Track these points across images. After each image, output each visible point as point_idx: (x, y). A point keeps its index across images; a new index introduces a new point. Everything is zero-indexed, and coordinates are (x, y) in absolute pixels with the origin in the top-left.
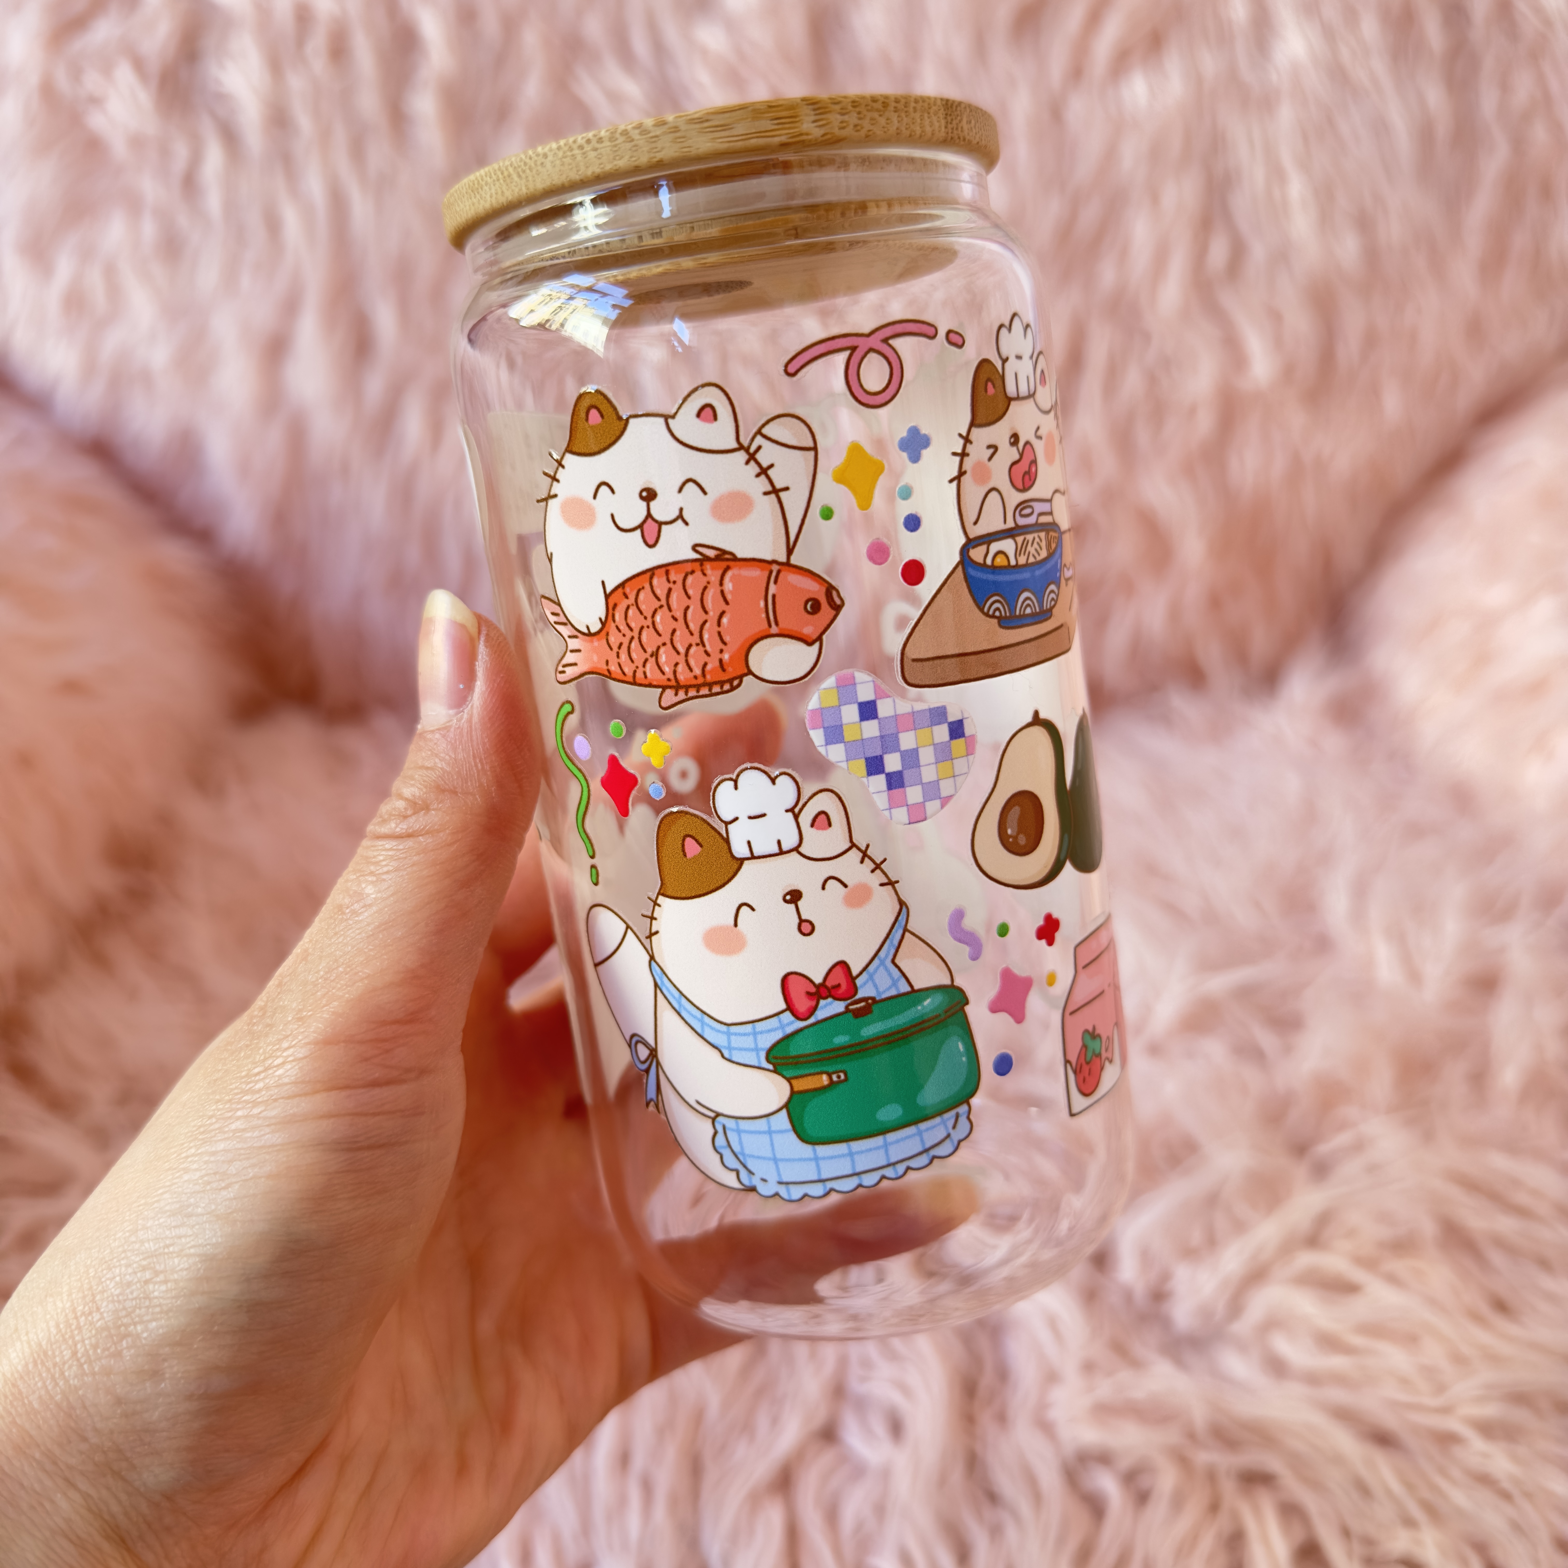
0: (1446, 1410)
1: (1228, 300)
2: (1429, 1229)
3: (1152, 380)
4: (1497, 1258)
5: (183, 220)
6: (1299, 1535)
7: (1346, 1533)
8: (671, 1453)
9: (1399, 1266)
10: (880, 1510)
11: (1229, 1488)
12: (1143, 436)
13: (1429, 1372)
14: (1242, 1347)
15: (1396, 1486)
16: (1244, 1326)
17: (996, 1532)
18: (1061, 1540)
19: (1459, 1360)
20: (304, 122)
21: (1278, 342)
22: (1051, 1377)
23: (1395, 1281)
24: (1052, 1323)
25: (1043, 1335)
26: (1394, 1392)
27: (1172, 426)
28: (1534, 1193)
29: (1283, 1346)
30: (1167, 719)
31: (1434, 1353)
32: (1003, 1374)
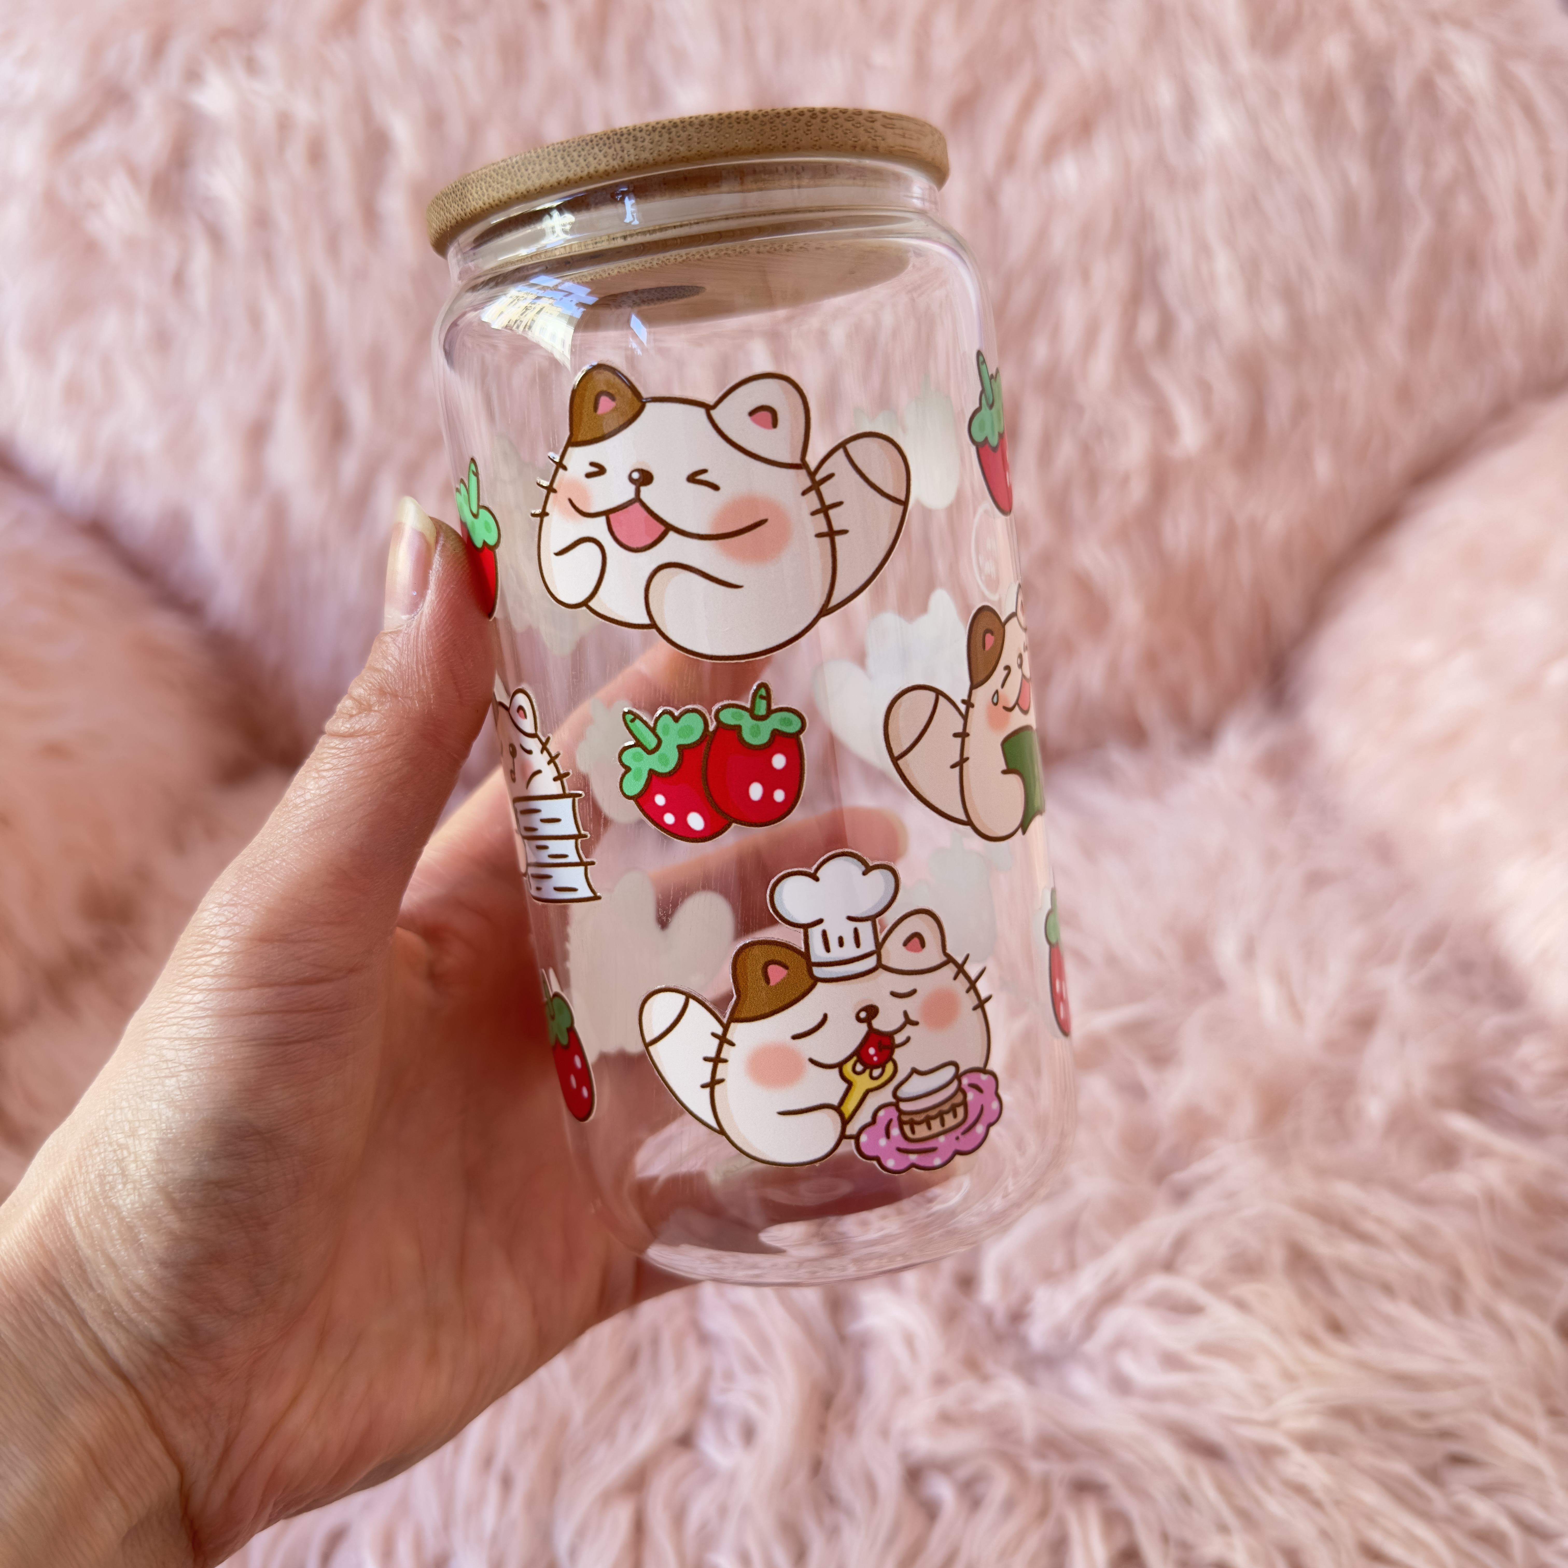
0: (1272, 1424)
1: (1159, 373)
2: (1277, 1256)
3: (1086, 450)
4: (1340, 1282)
5: (172, 314)
6: (1120, 1539)
7: (1165, 1538)
8: (533, 1456)
9: (1247, 1290)
10: (723, 1511)
11: (1059, 1495)
12: (1078, 503)
13: (1261, 1388)
14: (1091, 1366)
15: (1212, 1493)
16: (1094, 1346)
17: (833, 1533)
18: (890, 1541)
19: (1289, 1377)
20: (284, 221)
21: (1207, 409)
22: (903, 1390)
23: (1241, 1305)
24: (909, 1341)
25: (899, 1350)
26: (1226, 1407)
27: (1107, 494)
28: (1380, 1221)
29: (1128, 1364)
30: (1107, 774)
31: (1267, 1371)
32: (860, 1387)
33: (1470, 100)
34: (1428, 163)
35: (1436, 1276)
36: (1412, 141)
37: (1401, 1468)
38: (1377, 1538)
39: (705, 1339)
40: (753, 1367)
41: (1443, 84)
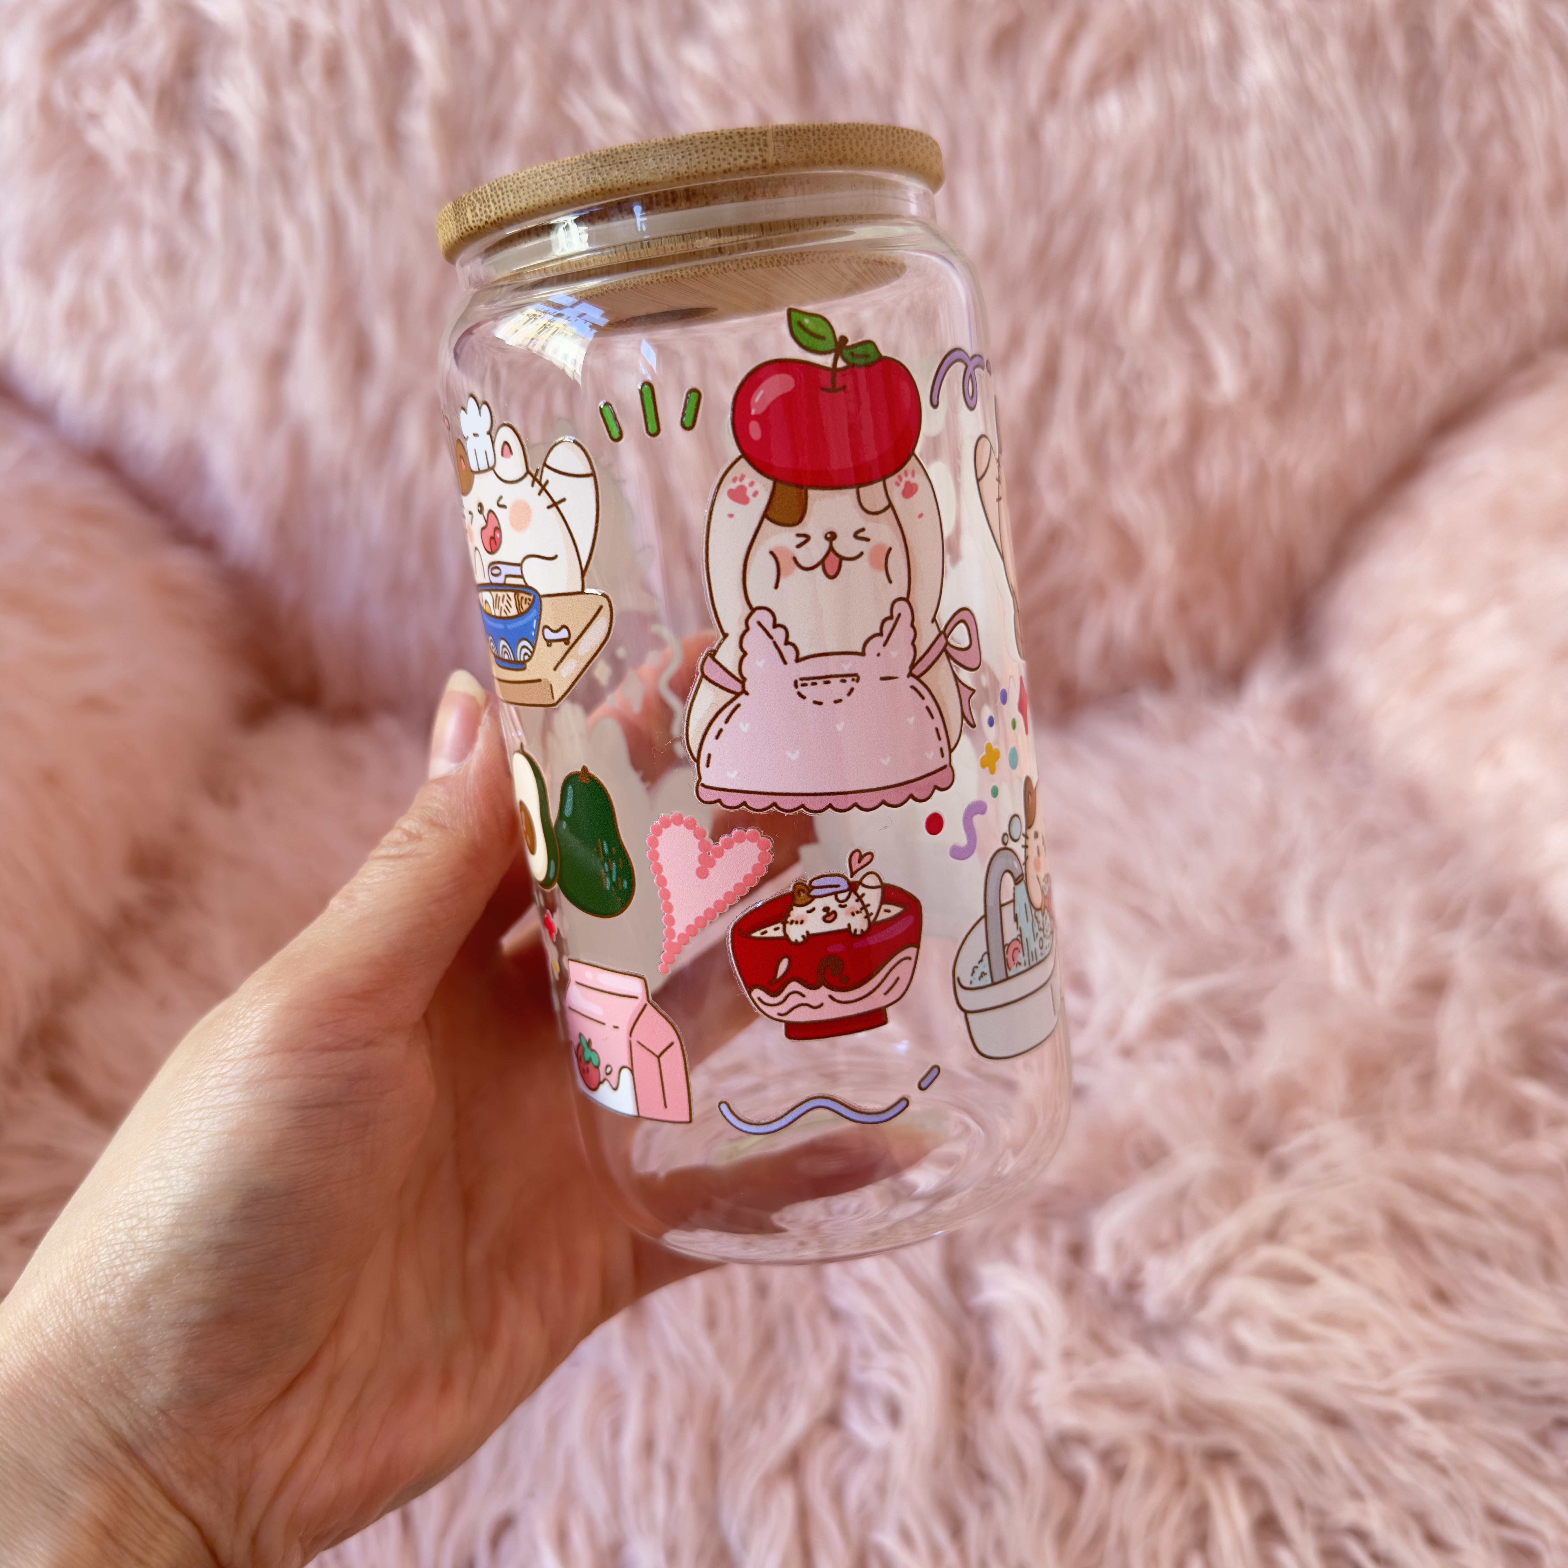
0: (1390, 1393)
1: (1197, 316)
2: (1377, 1224)
3: (1124, 394)
4: (1439, 1251)
5: (183, 236)
6: (1258, 1507)
7: (1300, 1505)
8: (691, 1440)
9: (1350, 1259)
10: (882, 1489)
11: (1195, 1465)
12: (1115, 448)
13: (1377, 1358)
14: (1207, 1334)
15: (1345, 1463)
16: (1208, 1315)
17: (986, 1508)
18: (1045, 1515)
19: (1403, 1346)
20: (301, 141)
21: (1245, 358)
22: (1034, 1365)
23: (1345, 1272)
24: (1035, 1314)
25: (1027, 1325)
26: (1344, 1376)
27: (1142, 438)
28: (1474, 1191)
29: (1244, 1333)
31: (1380, 1340)
32: (991, 1361)
33: (1507, 43)
34: (1465, 106)
35: (1528, 1243)
36: (1450, 84)
37: (1515, 1433)
38: (1502, 1503)
39: (836, 1316)
40: (888, 1345)
41: (1481, 26)
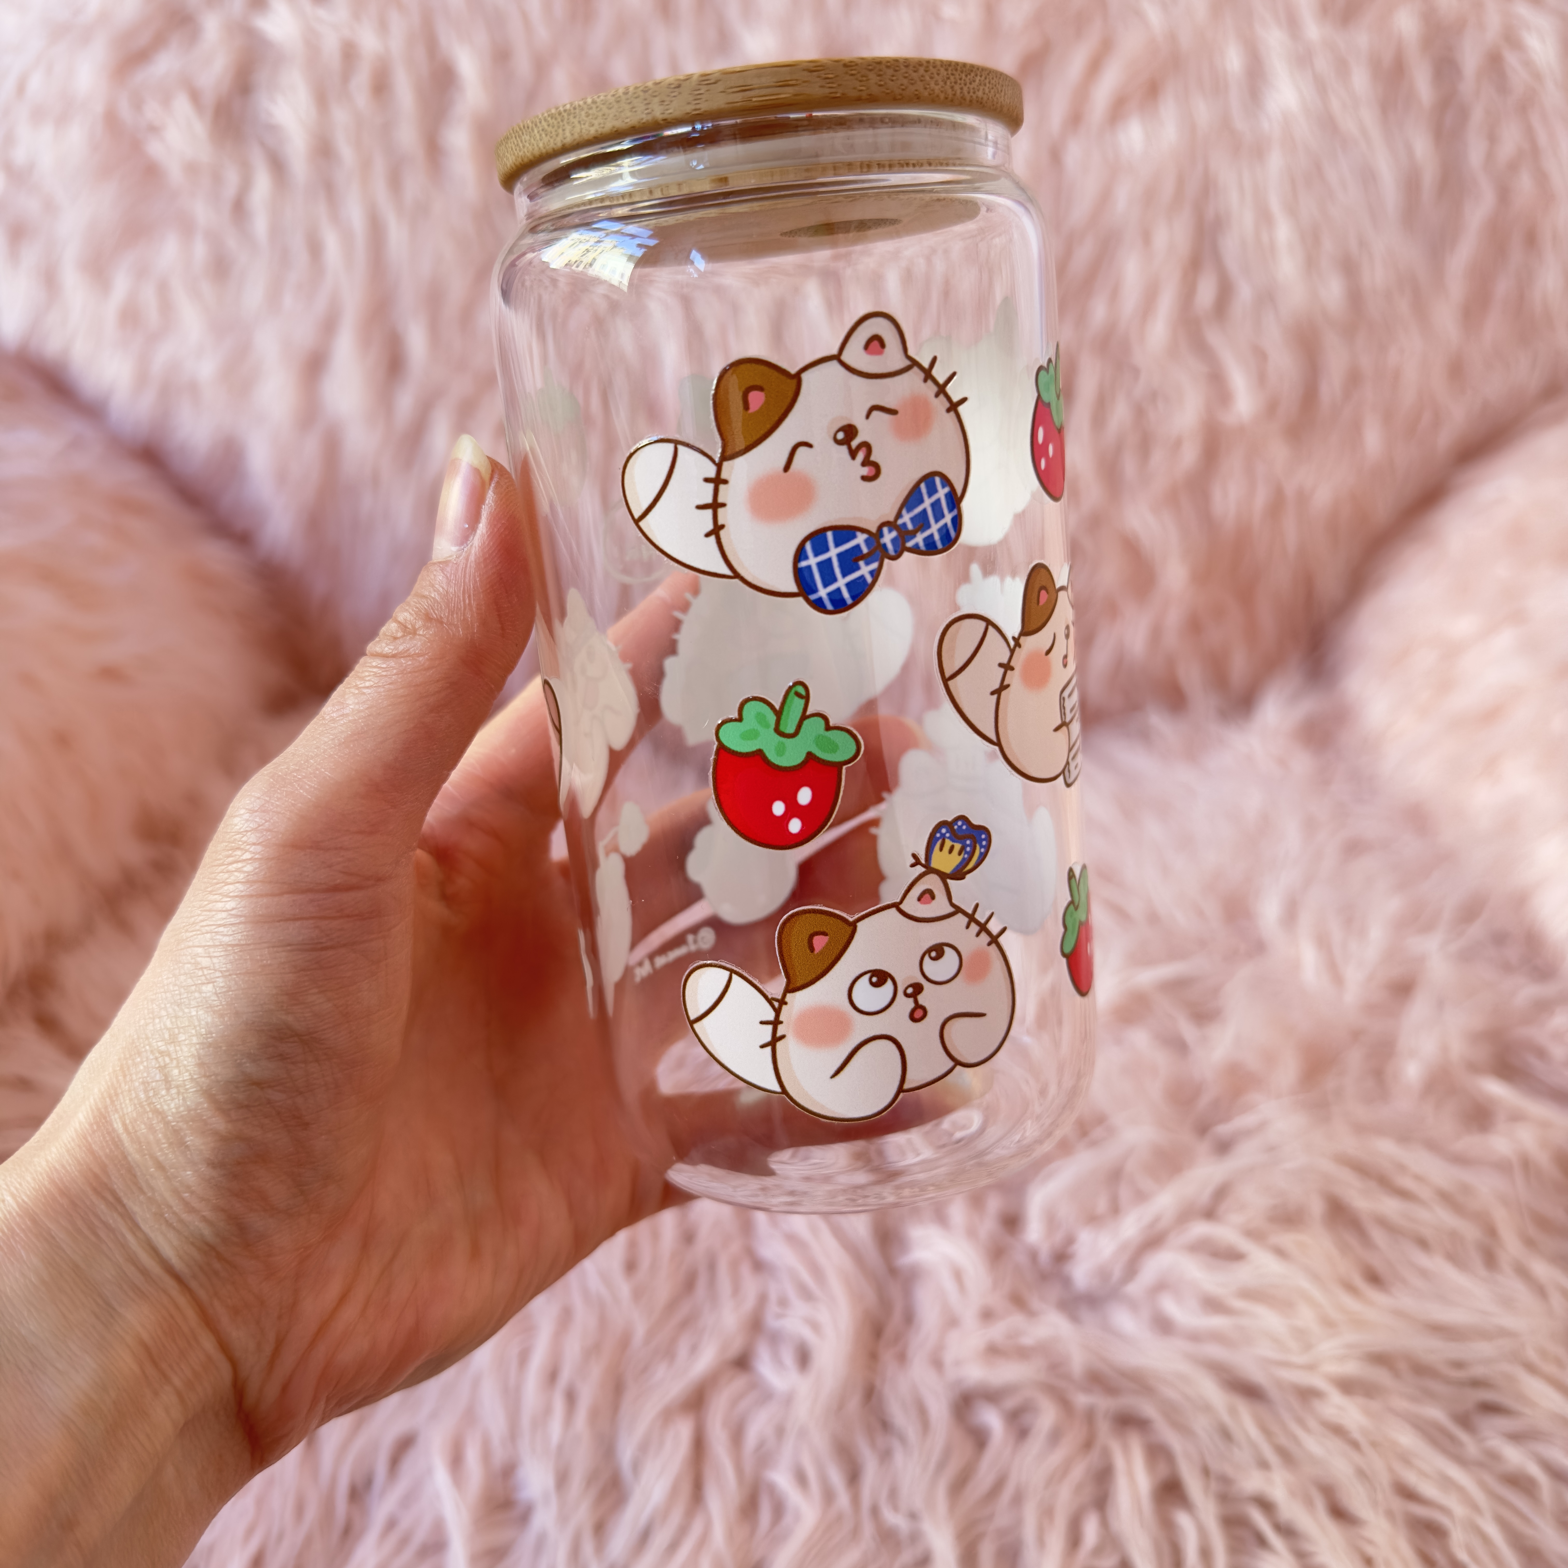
0: (1311, 1367)
1: (1214, 337)
2: (1317, 1207)
3: (1139, 412)
4: (1378, 1235)
5: (232, 242)
6: (1163, 1471)
7: (1206, 1472)
8: (596, 1371)
9: (1287, 1239)
10: (780, 1431)
11: (1104, 1428)
12: (1129, 466)
13: (1300, 1334)
14: (1133, 1305)
15: (1253, 1431)
16: (1135, 1288)
17: (886, 1456)
18: (942, 1465)
19: (1328, 1324)
20: (346, 152)
21: (1261, 378)
22: (952, 1322)
23: (1280, 1253)
24: (958, 1275)
25: (949, 1285)
26: (1266, 1350)
27: (1158, 457)
28: (1418, 1178)
29: (1170, 1306)
30: (1145, 736)
31: (1306, 1317)
32: (909, 1318)
33: (1537, 76)
34: (1492, 138)
35: (1470, 1232)
36: (1477, 116)
37: (1435, 1413)
38: (1411, 1478)
39: (759, 1266)
40: (807, 1295)
41: (1511, 59)
